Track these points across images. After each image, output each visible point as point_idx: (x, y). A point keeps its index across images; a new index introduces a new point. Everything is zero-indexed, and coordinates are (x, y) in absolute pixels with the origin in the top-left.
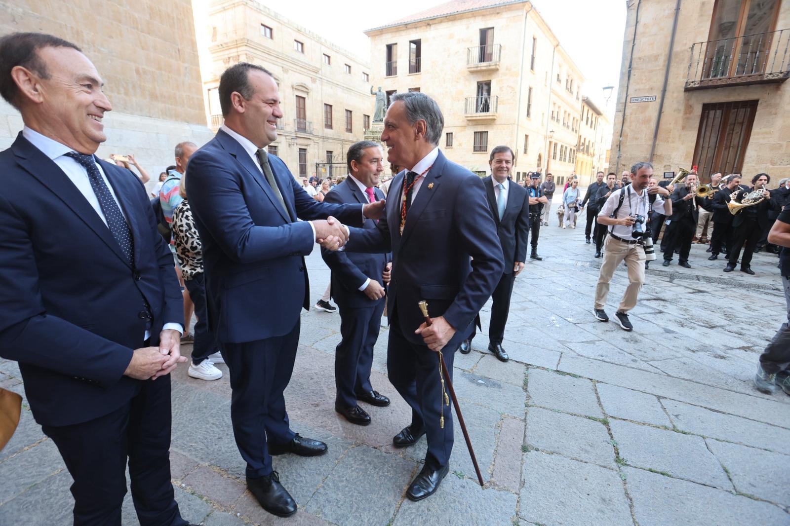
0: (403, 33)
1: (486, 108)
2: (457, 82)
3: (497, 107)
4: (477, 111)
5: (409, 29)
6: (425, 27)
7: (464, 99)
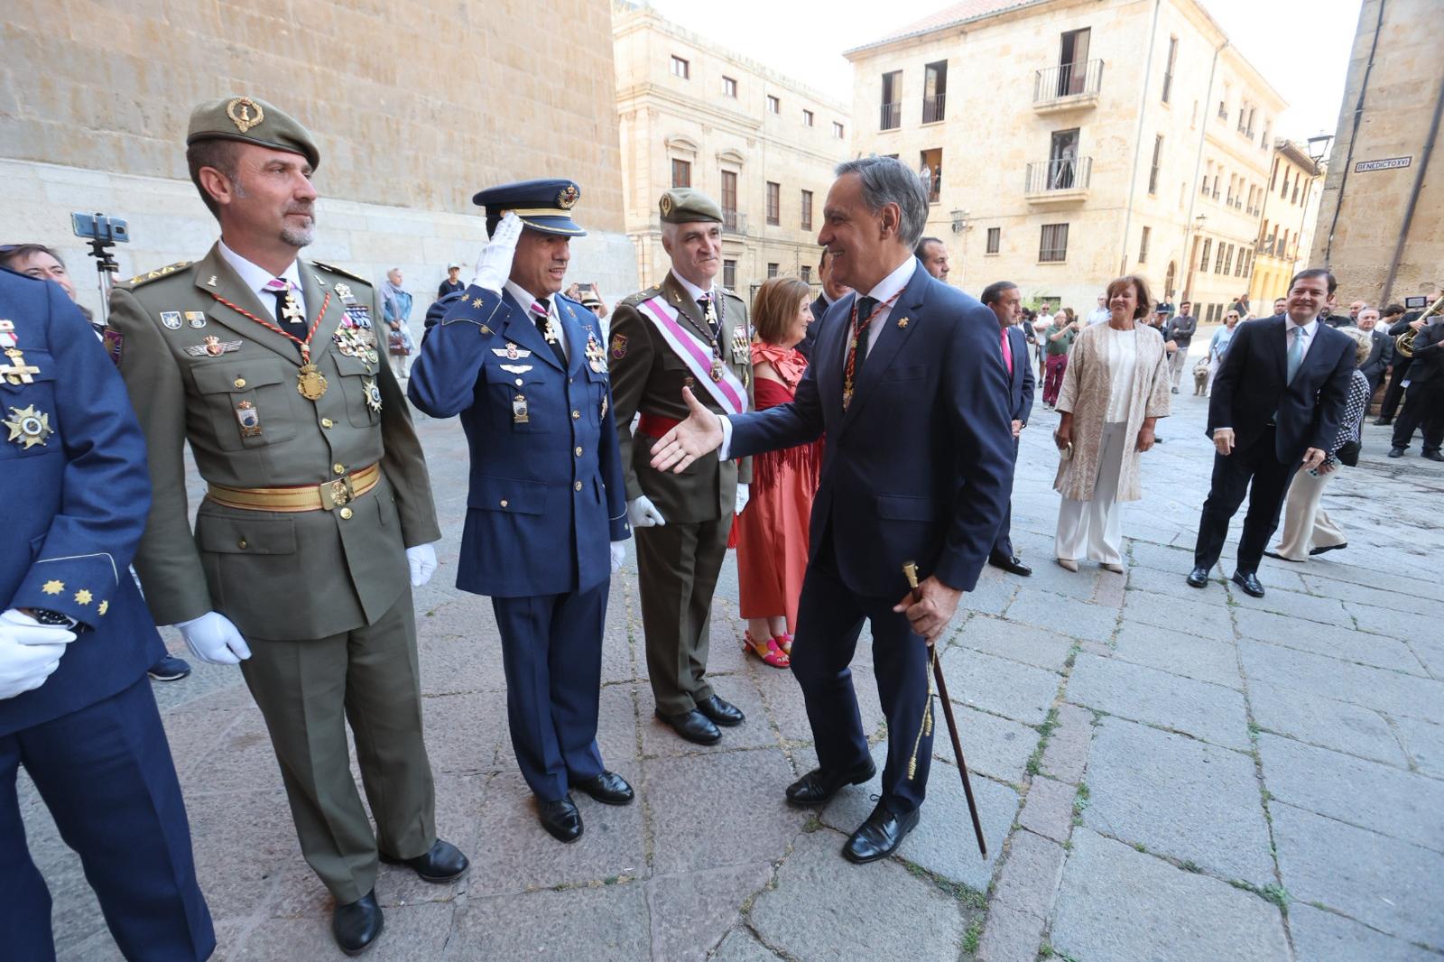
0: (915, 52)
1: (1067, 180)
2: (1013, 135)
3: (1088, 178)
4: (1049, 186)
5: (926, 43)
6: (955, 39)
7: (1025, 165)
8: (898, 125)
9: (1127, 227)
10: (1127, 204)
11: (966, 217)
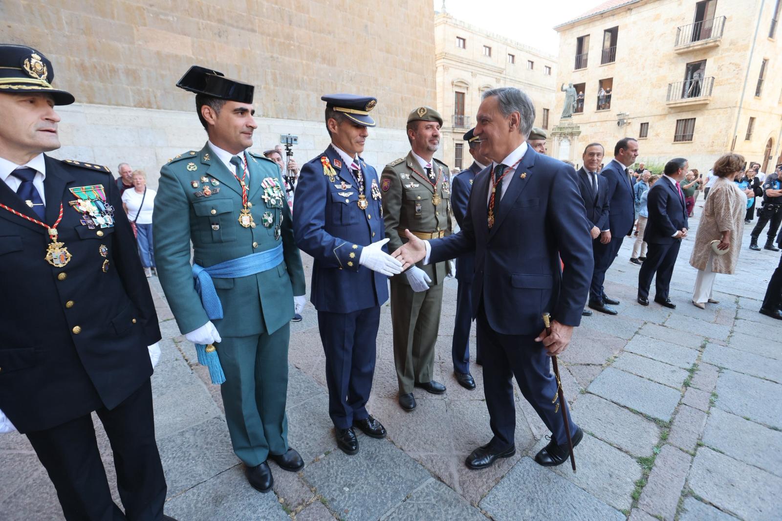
0: (598, 23)
1: (696, 91)
2: (660, 67)
3: (711, 90)
4: (683, 96)
5: (605, 17)
6: (624, 13)
7: (667, 85)
8: (586, 66)
9: (738, 118)
10: (738, 105)
11: (626, 117)
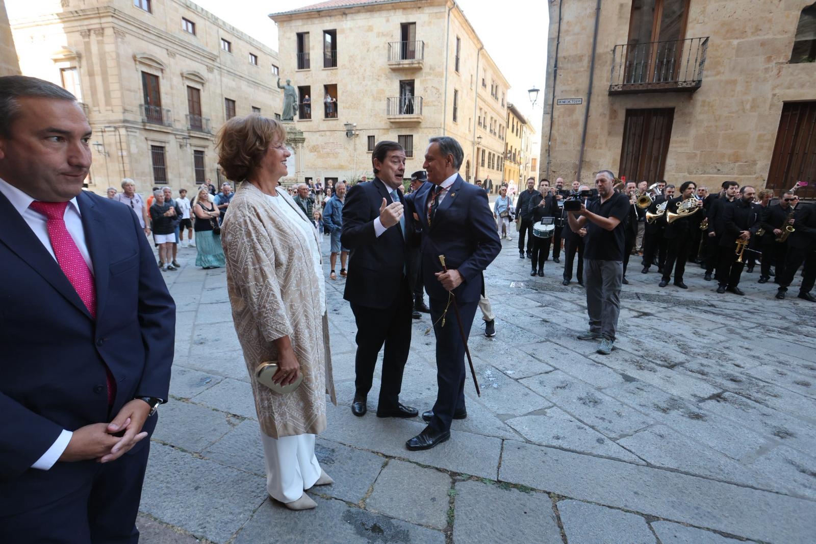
0: (316, 21)
1: (410, 110)
2: (378, 80)
3: (421, 109)
4: (400, 112)
5: (322, 16)
6: (340, 17)
7: (386, 99)
8: (309, 67)
10: (443, 126)
11: (354, 129)
